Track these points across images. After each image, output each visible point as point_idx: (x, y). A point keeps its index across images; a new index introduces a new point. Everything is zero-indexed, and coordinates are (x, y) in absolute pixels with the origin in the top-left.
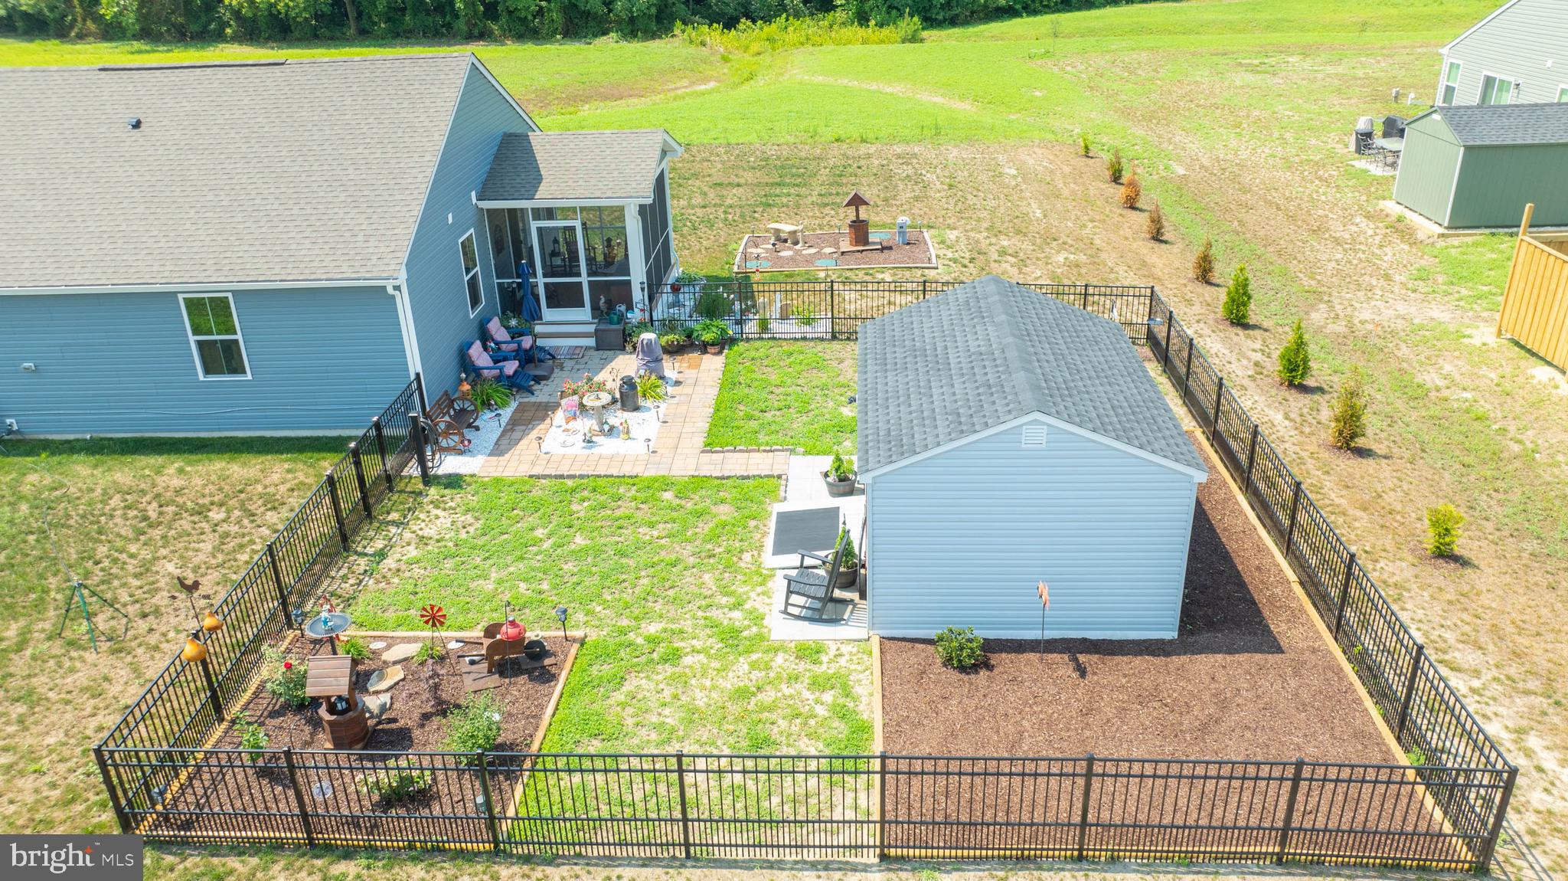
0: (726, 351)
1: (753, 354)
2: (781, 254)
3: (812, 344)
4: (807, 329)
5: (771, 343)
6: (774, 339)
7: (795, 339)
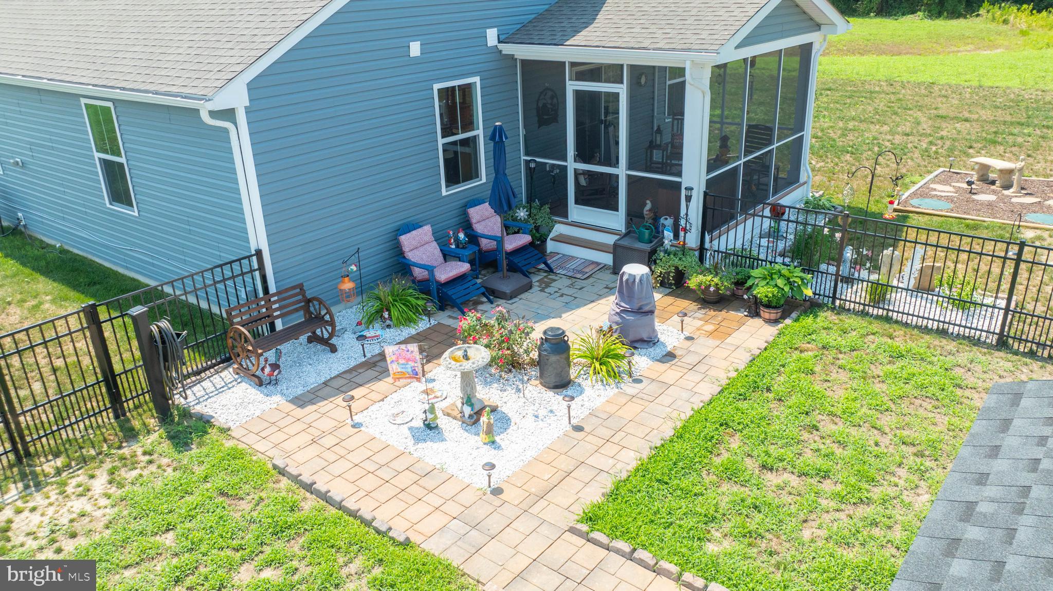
0: (788, 321)
1: (832, 338)
2: (975, 197)
3: (951, 346)
4: (956, 316)
5: (876, 326)
6: (888, 319)
7: (926, 330)
